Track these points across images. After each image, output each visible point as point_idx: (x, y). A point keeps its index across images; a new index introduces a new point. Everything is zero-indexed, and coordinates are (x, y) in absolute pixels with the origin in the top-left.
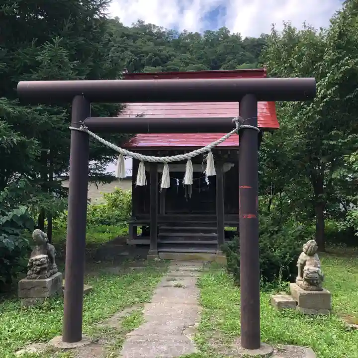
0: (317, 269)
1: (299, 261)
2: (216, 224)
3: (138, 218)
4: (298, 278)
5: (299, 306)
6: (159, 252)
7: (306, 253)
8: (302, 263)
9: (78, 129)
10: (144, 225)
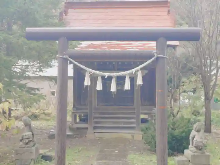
0: (202, 140)
1: (191, 136)
2: (135, 113)
3: (77, 109)
4: (190, 146)
5: (191, 163)
6: (94, 132)
7: (195, 131)
8: (193, 136)
9: (63, 57)
10: (80, 114)
